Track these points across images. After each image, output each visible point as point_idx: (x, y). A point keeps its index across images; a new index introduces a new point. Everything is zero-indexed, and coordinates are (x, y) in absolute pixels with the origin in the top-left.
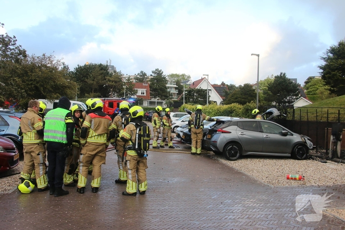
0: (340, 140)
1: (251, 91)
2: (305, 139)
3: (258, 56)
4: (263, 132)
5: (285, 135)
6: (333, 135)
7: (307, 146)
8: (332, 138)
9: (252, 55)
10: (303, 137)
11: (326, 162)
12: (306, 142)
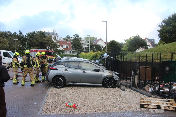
0: (137, 75)
1: (115, 44)
2: (112, 74)
3: (107, 22)
4: (82, 69)
5: (98, 71)
6: (134, 71)
7: (114, 79)
8: (133, 73)
9: (103, 21)
10: (111, 72)
11: (124, 90)
12: (113, 76)
